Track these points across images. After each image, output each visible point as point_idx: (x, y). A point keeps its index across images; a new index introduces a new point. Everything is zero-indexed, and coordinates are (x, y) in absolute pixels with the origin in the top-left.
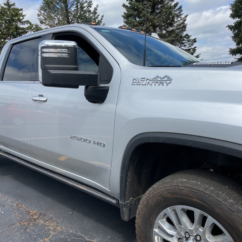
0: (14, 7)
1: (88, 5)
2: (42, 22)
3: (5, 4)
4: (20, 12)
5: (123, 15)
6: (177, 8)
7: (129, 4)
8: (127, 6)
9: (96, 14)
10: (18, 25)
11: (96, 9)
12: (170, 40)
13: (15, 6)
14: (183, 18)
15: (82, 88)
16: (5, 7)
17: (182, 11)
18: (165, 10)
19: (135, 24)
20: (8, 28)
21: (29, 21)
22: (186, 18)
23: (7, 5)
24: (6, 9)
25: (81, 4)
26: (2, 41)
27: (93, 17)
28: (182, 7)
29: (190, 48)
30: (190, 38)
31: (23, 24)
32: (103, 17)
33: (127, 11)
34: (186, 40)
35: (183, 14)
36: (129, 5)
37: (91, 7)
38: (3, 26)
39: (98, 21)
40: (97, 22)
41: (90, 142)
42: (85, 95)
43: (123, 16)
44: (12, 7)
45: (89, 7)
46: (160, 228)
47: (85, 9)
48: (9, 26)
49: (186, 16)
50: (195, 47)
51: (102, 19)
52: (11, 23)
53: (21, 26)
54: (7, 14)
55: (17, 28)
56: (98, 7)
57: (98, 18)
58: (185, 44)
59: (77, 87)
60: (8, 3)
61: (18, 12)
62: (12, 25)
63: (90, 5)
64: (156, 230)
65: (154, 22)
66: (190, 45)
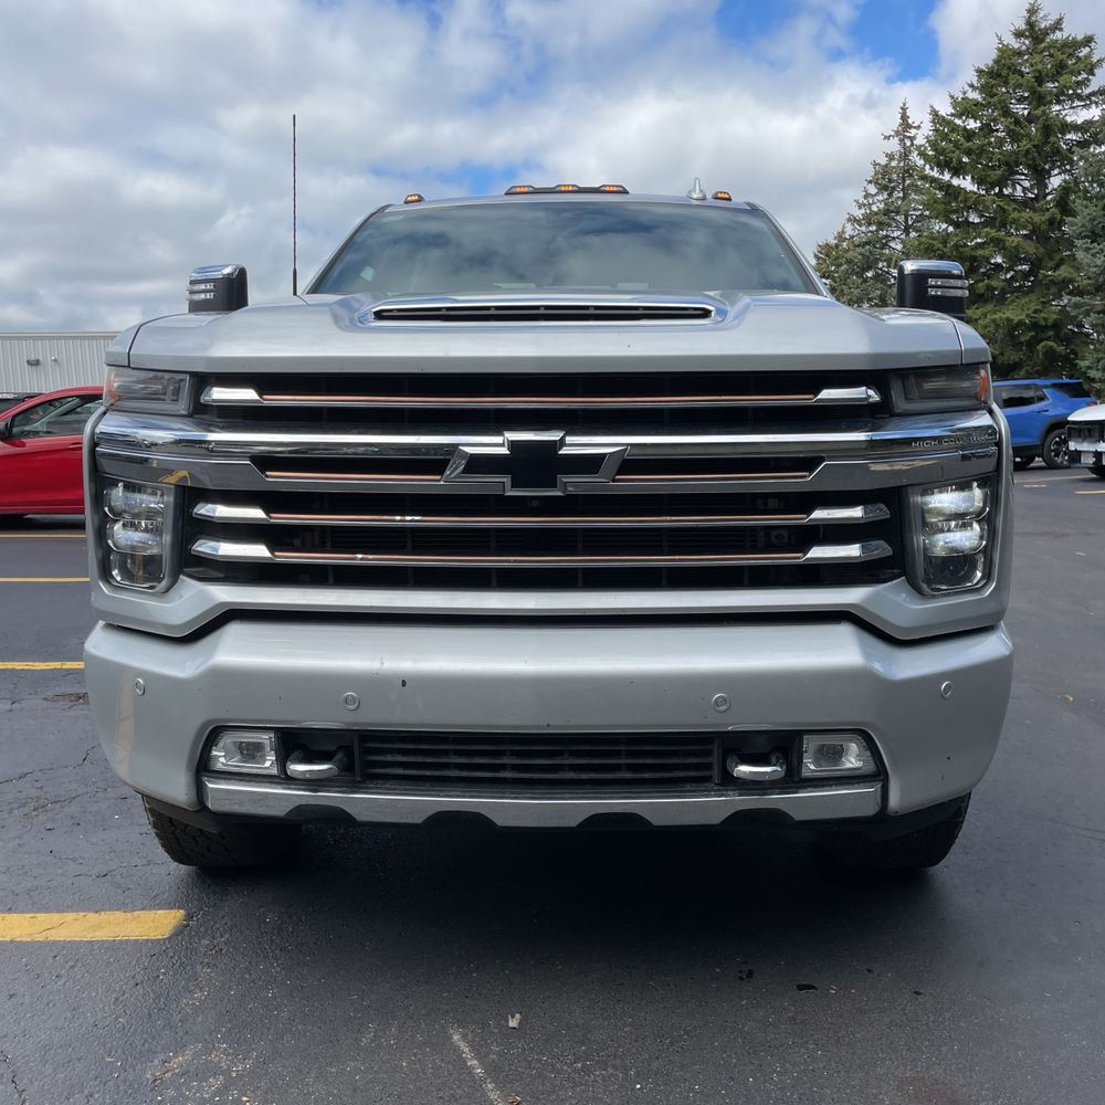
0: (1057, 36)
3: (1018, 34)
13: (1061, 30)
16: (1015, 44)
23: (1027, 37)
24: (1019, 53)
44: (1048, 40)
55: (1047, 130)
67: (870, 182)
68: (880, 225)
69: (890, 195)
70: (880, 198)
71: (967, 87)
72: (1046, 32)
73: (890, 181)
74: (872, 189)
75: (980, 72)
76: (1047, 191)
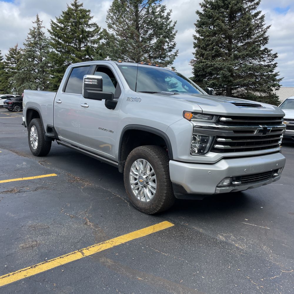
0: (81, 8)
1: (161, 10)
2: (110, 27)
3: (73, 5)
4: (87, 14)
5: (196, 23)
6: (258, 17)
7: (203, 11)
8: (201, 14)
9: (168, 20)
10: (85, 28)
11: (169, 14)
12: (245, 54)
13: (82, 6)
14: (265, 29)
15: (104, 101)
16: (72, 7)
17: (263, 21)
18: (243, 21)
19: (207, 34)
20: (74, 32)
21: (96, 24)
22: (268, 29)
23: (74, 6)
24: (73, 10)
25: (153, 9)
26: (67, 45)
27: (165, 23)
28: (265, 16)
29: (270, 64)
30: (270, 52)
31: (89, 27)
32: (175, 23)
33: (200, 18)
34: (266, 55)
35: (264, 24)
36: (203, 13)
37: (164, 12)
38: (68, 29)
39: (170, 28)
40: (168, 28)
41: (107, 131)
42: (105, 104)
43: (196, 25)
44: (79, 8)
45: (162, 13)
46: (133, 172)
47: (157, 14)
48: (76, 29)
49: (268, 27)
50: (276, 63)
51: (174, 25)
52: (78, 26)
53: (87, 29)
54: (74, 15)
55: (83, 31)
56: (171, 12)
57: (169, 25)
58: (265, 59)
59: (101, 100)
60: (76, 3)
61: (86, 14)
62: (79, 28)
63: (163, 10)
64: (131, 173)
65: (229, 33)
66: (270, 60)
67: (29, 34)
68: (33, 47)
69: (35, 39)
70: (32, 39)
71: (60, 16)
72: (79, 6)
73: (35, 35)
74: (30, 36)
75: (63, 13)
76: (81, 47)
